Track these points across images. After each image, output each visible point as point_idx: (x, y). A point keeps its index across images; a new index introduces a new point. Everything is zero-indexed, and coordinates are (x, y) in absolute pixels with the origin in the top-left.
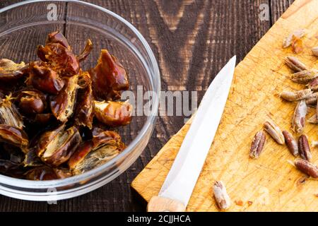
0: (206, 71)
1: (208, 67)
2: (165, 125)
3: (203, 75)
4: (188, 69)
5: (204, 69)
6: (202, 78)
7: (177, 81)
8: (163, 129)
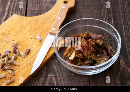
0: (41, 81)
1: (40, 82)
2: (55, 64)
3: (42, 80)
4: (47, 82)
5: (42, 82)
6: (42, 79)
7: (51, 77)
8: (55, 63)
